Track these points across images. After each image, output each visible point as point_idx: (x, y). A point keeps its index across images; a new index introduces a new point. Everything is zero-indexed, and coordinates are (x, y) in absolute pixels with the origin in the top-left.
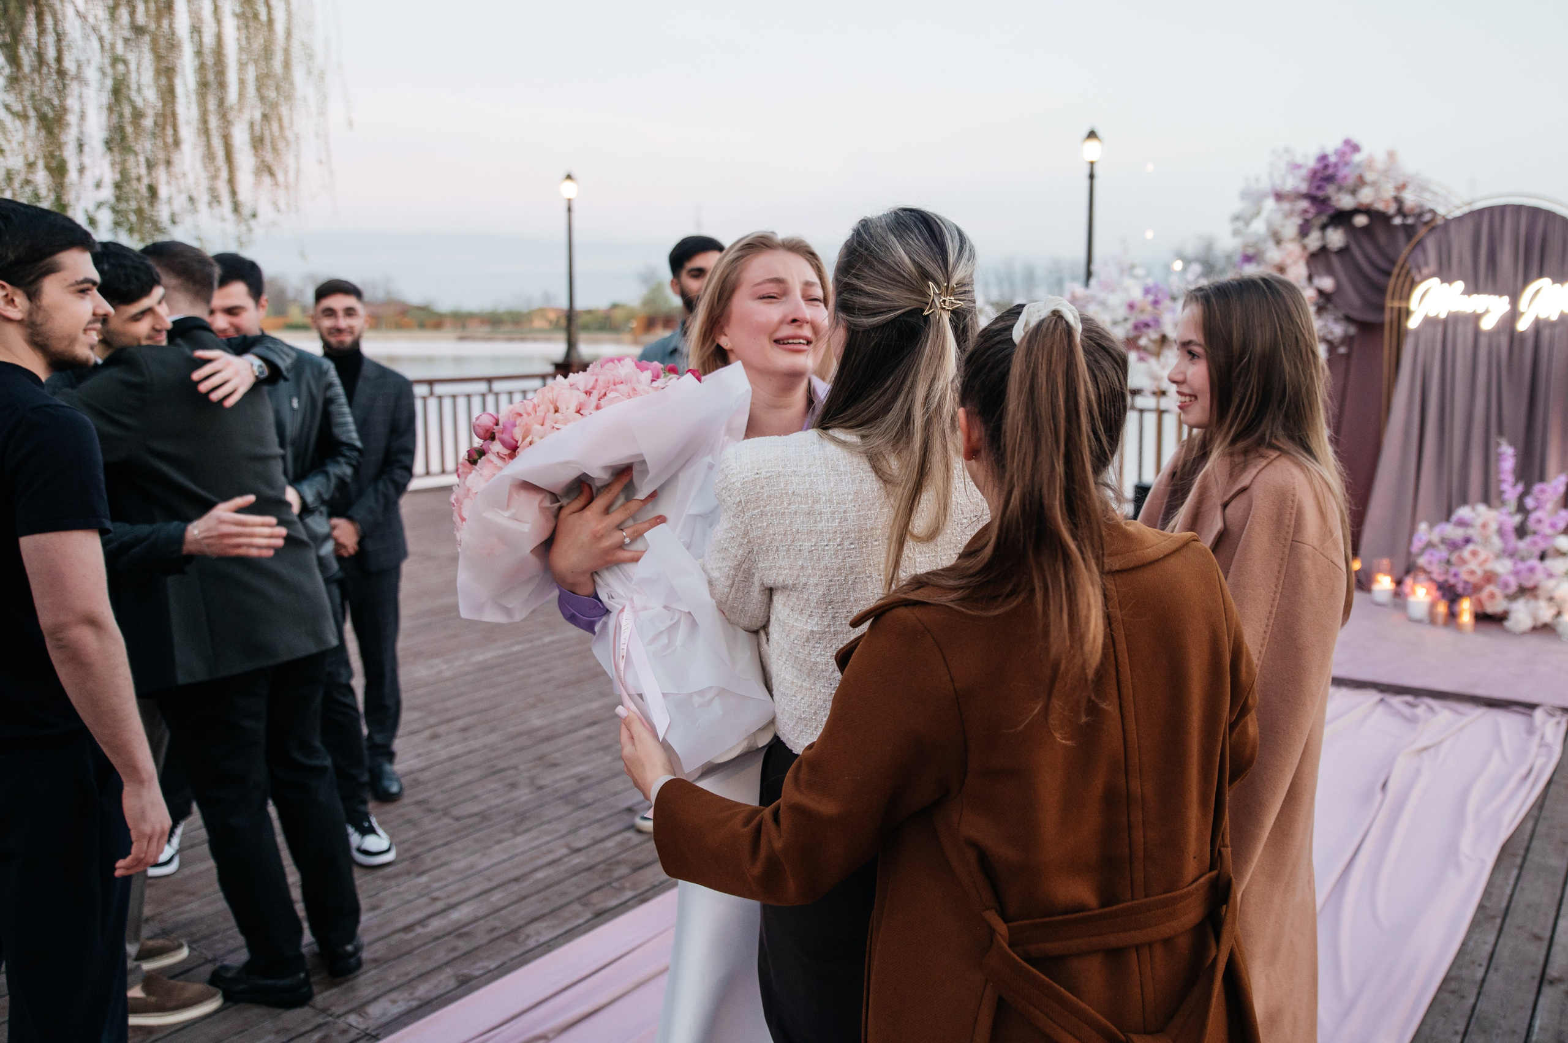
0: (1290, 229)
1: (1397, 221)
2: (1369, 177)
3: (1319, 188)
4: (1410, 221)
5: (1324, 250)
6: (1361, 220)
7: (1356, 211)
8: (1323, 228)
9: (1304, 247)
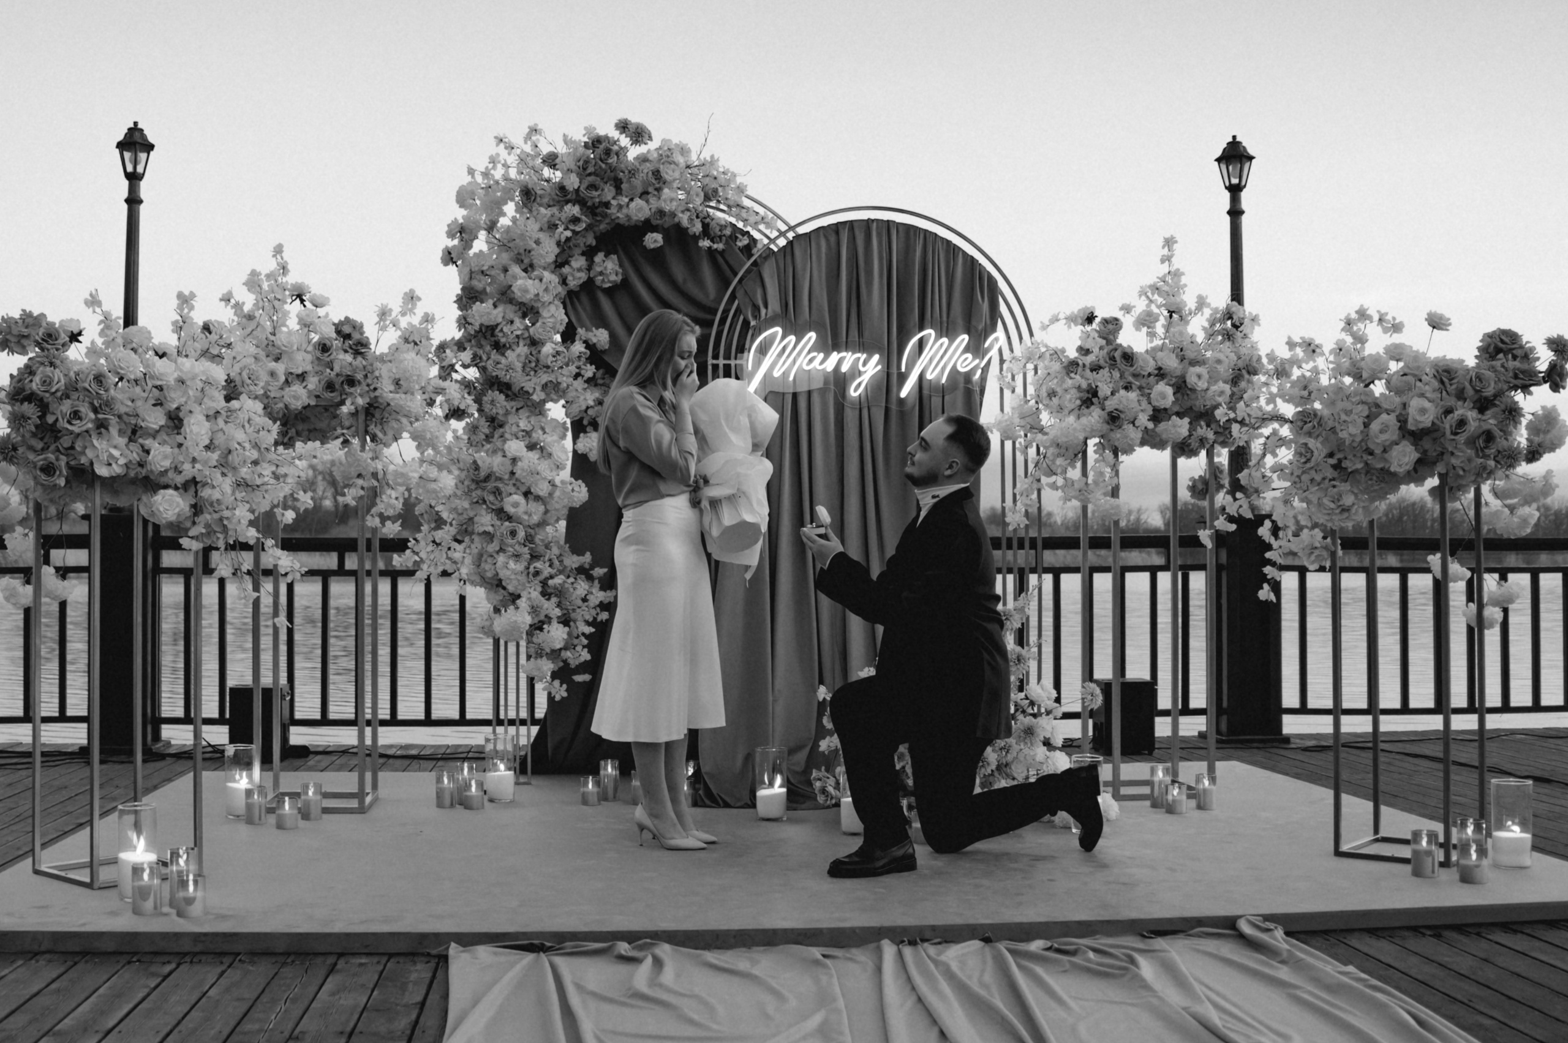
0: (548, 250)
1: (705, 243)
2: (668, 173)
3: (592, 187)
4: (719, 246)
5: (589, 285)
6: (653, 240)
7: (647, 226)
8: (590, 253)
9: (564, 282)
